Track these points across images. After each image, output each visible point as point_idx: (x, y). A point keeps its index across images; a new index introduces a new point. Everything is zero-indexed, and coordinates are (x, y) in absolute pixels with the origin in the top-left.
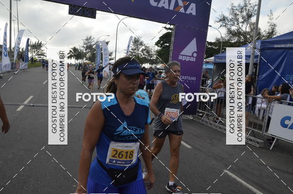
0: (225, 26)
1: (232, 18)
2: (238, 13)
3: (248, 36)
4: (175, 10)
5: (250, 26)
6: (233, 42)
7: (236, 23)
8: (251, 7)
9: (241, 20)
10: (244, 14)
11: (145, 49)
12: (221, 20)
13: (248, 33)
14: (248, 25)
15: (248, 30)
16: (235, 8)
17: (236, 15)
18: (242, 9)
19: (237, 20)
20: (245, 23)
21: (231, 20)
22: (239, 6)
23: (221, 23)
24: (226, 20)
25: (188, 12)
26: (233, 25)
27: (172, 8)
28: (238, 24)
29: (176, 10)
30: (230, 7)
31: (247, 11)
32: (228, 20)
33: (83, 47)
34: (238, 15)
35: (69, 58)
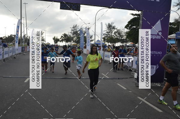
11: (117, 32)
35: (61, 41)
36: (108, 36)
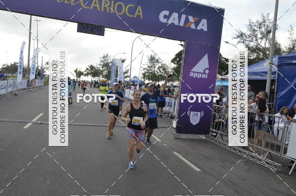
0: (243, 42)
1: (251, 34)
2: (256, 29)
3: (268, 52)
4: (185, 26)
5: (269, 42)
6: (252, 58)
7: (254, 39)
8: (270, 22)
9: (259, 36)
10: (263, 29)
11: (162, 66)
12: (238, 37)
13: (268, 49)
14: (268, 41)
15: (267, 46)
16: (253, 24)
17: (254, 31)
18: (260, 24)
19: (256, 36)
20: (264, 39)
21: (249, 36)
22: (257, 22)
23: (239, 39)
24: (244, 36)
25: (199, 28)
26: (252, 41)
27: (182, 24)
28: (257, 40)
29: (187, 26)
30: (248, 23)
31: (266, 27)
32: (246, 36)
33: (100, 65)
34: (256, 31)
35: (85, 75)
36: (150, 71)
